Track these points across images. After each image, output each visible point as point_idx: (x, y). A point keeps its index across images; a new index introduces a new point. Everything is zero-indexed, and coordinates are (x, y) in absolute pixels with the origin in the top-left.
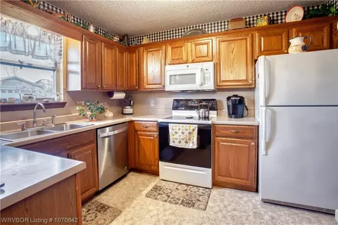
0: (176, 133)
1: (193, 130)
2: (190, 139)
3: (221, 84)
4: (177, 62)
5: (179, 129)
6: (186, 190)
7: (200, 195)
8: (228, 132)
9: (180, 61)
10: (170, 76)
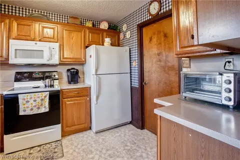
0: (28, 102)
1: (45, 97)
2: (42, 105)
3: (64, 60)
4: (24, 38)
5: (31, 98)
6: (40, 151)
7: (54, 148)
8: (72, 94)
9: (28, 38)
10: (16, 50)
